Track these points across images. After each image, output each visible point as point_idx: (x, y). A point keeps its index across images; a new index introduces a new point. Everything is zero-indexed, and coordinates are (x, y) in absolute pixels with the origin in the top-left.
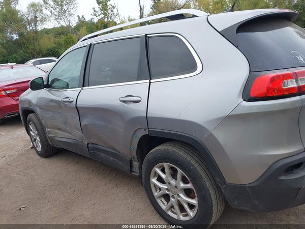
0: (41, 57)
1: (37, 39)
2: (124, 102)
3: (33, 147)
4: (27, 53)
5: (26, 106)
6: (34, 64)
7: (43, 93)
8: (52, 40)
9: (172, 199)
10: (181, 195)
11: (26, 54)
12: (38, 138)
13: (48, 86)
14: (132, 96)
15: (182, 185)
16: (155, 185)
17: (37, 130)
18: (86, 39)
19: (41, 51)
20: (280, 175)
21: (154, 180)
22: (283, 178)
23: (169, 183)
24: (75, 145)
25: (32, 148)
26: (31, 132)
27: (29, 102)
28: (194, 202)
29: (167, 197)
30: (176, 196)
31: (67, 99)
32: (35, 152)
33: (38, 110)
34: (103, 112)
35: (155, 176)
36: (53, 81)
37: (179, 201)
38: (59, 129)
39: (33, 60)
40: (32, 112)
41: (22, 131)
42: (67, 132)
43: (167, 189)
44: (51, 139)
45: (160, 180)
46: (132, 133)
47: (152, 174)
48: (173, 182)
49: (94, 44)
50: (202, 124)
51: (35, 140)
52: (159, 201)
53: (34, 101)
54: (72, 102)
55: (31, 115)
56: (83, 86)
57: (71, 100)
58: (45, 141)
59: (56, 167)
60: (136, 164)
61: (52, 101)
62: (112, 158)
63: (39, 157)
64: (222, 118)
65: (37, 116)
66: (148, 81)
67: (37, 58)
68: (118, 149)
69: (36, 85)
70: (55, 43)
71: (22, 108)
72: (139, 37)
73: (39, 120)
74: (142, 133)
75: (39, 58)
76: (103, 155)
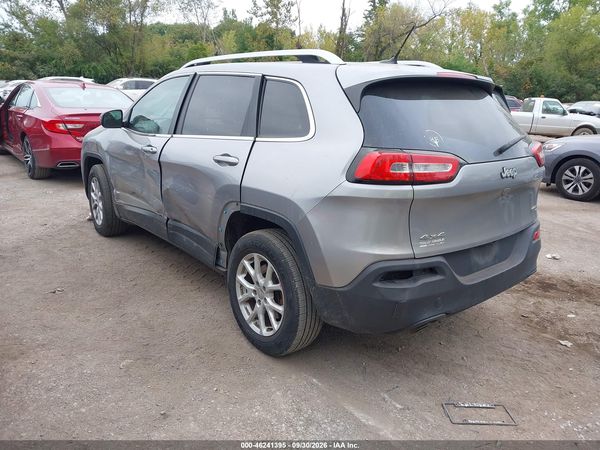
0: (141, 77)
1: (140, 40)
2: (218, 162)
3: (92, 219)
4: (117, 63)
5: (93, 151)
6: (126, 86)
7: (119, 135)
8: (168, 47)
9: (257, 305)
10: (268, 300)
11: (114, 66)
12: (100, 204)
13: (128, 125)
14: (229, 156)
15: (270, 285)
16: (241, 286)
17: (101, 190)
18: (193, 65)
19: (144, 64)
20: (375, 281)
21: (241, 278)
22: (377, 285)
23: (258, 283)
24: (150, 220)
25: (89, 220)
26: (92, 194)
27: (97, 145)
28: (280, 309)
29: (252, 302)
30: (262, 301)
31: (149, 149)
32: (93, 226)
33: (107, 159)
34: (190, 173)
35: (243, 272)
36: (137, 119)
37: (264, 308)
38: (133, 193)
39: (125, 80)
40: (99, 161)
41: (80, 194)
42: (143, 198)
43: (255, 291)
44: (119, 207)
45: (249, 278)
46: (222, 207)
47: (240, 268)
48: (261, 281)
49: (200, 75)
50: (299, 204)
51: (96, 206)
52: (242, 308)
53: (105, 146)
54: (155, 153)
55: (97, 167)
56: (174, 133)
57: (154, 149)
58: (109, 210)
59: (119, 252)
60: (224, 254)
61: (129, 148)
62: (195, 244)
63: (97, 234)
64: (319, 198)
65: (105, 170)
66: (252, 138)
67: (133, 76)
68: (204, 231)
69: (111, 120)
70: (171, 55)
71: (86, 154)
72: (254, 77)
73: (107, 175)
74: (233, 209)
75: (137, 76)
76: (185, 238)
